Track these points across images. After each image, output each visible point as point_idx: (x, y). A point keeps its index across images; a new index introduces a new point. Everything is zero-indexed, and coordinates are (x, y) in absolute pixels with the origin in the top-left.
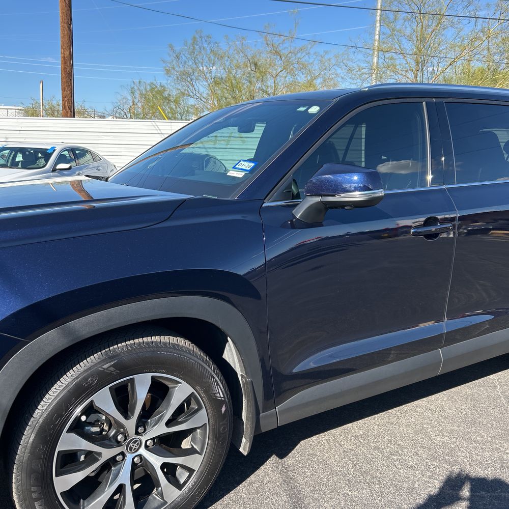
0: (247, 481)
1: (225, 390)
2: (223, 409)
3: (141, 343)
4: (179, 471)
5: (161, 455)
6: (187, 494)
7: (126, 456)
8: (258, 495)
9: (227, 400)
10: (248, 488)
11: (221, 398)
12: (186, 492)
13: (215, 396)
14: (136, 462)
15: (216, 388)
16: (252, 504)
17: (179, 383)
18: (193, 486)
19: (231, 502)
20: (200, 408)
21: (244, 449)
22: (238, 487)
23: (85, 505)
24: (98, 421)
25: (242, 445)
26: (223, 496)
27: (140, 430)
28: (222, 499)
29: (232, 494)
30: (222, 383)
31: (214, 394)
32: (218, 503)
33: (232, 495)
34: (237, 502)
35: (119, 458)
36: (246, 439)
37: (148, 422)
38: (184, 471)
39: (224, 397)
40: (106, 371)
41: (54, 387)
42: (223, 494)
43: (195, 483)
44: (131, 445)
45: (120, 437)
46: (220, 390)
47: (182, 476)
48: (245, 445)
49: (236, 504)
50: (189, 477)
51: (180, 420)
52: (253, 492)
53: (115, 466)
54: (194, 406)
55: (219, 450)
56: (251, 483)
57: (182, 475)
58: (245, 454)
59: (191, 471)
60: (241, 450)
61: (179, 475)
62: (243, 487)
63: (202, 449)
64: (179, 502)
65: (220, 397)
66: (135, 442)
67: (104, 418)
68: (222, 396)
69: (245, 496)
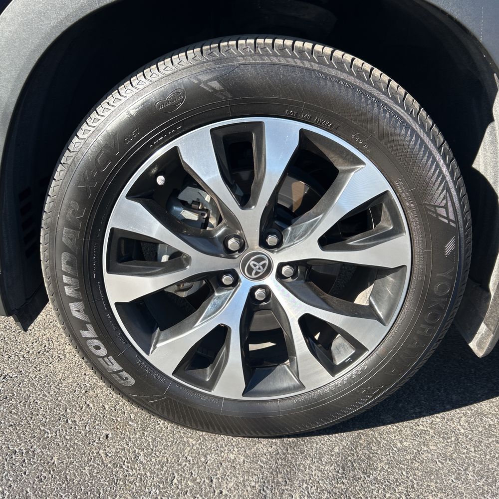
0: (472, 407)
1: (462, 207)
2: (450, 247)
3: (287, 47)
4: (338, 340)
5: (303, 298)
6: (343, 385)
7: (240, 281)
8: (491, 440)
9: (462, 230)
10: (472, 420)
11: (450, 220)
12: (343, 381)
13: (436, 212)
14: (257, 297)
15: (442, 196)
16: (473, 450)
17: (361, 162)
18: (359, 376)
19: (432, 431)
20: (397, 231)
21: (479, 345)
22: (453, 412)
23: (161, 338)
24: (198, 203)
25: (477, 337)
26: (420, 415)
27: (272, 240)
28: (416, 420)
29: (438, 418)
30: (458, 191)
31: (435, 206)
32: (405, 423)
33: (438, 420)
34: (444, 435)
35: (227, 279)
36: (487, 325)
37: (288, 231)
38: (346, 344)
39: (456, 222)
40: (202, 85)
41: (106, 101)
42: (420, 412)
43: (364, 372)
44: (251, 262)
45: (232, 243)
46: (449, 204)
47: (341, 351)
48: (482, 338)
49: (441, 439)
50: (354, 358)
51: (351, 243)
52: (480, 429)
53: (218, 292)
54: (386, 224)
55: (422, 326)
56: (479, 414)
57: (342, 349)
58: (480, 354)
59: (360, 349)
60: (473, 345)
61: (337, 348)
62: (461, 415)
63: (389, 315)
64: (326, 395)
65: (447, 218)
66: (259, 260)
67: (207, 198)
68: (452, 217)
69: (462, 431)
